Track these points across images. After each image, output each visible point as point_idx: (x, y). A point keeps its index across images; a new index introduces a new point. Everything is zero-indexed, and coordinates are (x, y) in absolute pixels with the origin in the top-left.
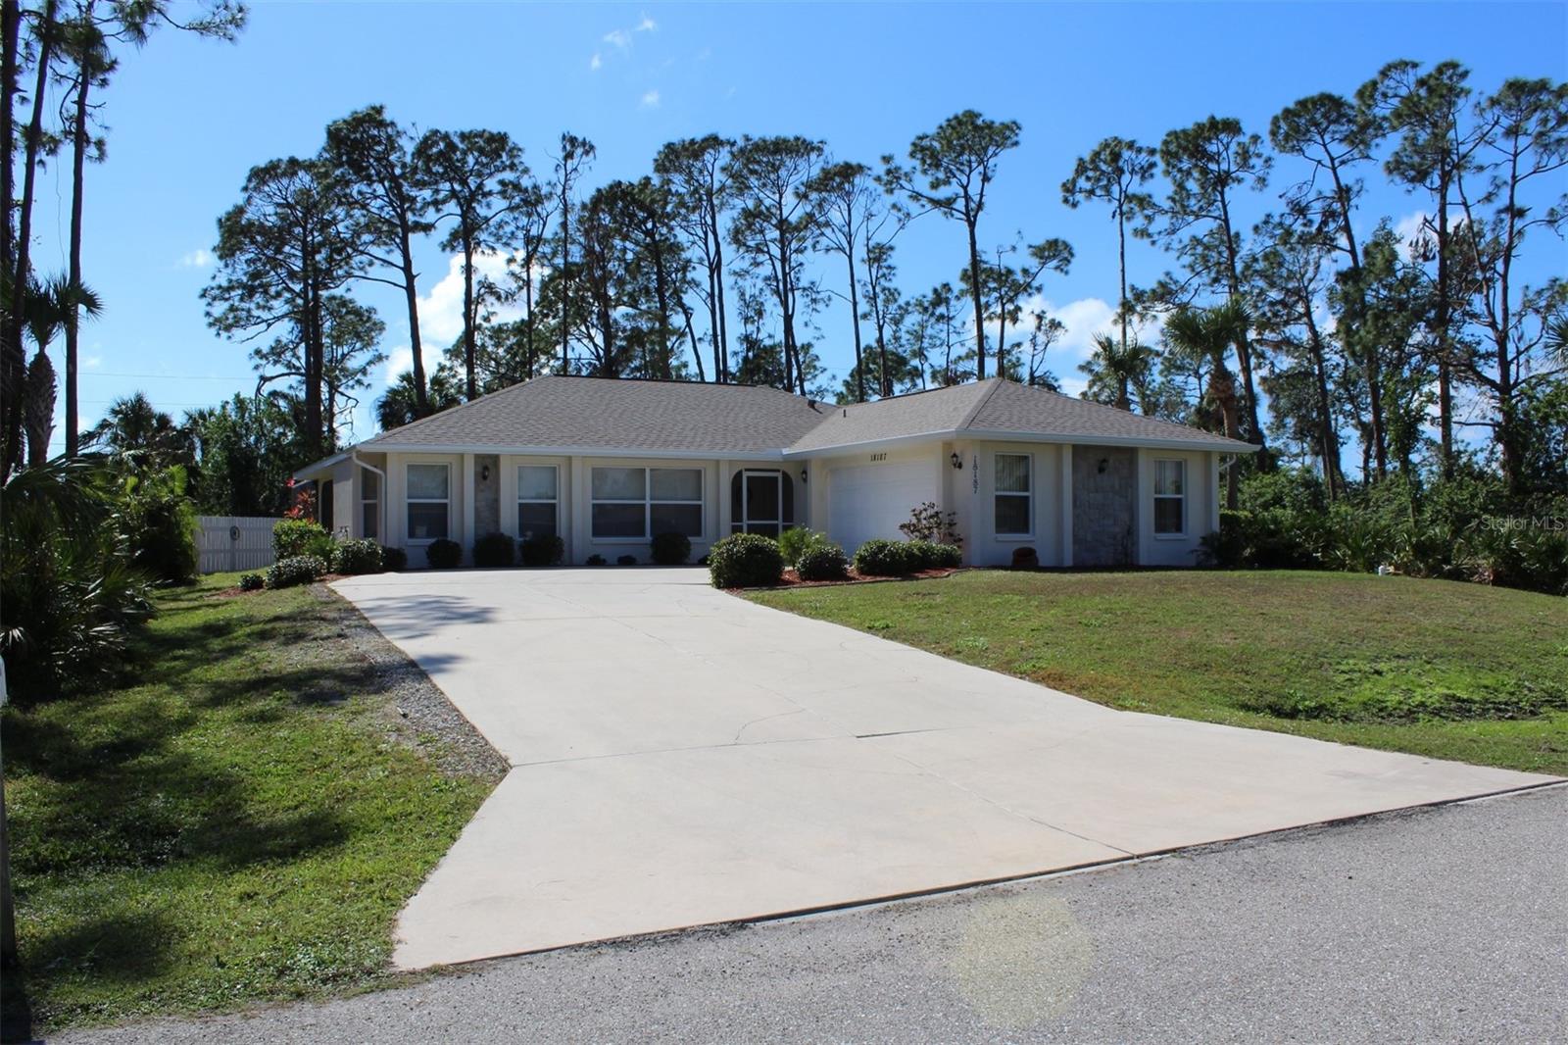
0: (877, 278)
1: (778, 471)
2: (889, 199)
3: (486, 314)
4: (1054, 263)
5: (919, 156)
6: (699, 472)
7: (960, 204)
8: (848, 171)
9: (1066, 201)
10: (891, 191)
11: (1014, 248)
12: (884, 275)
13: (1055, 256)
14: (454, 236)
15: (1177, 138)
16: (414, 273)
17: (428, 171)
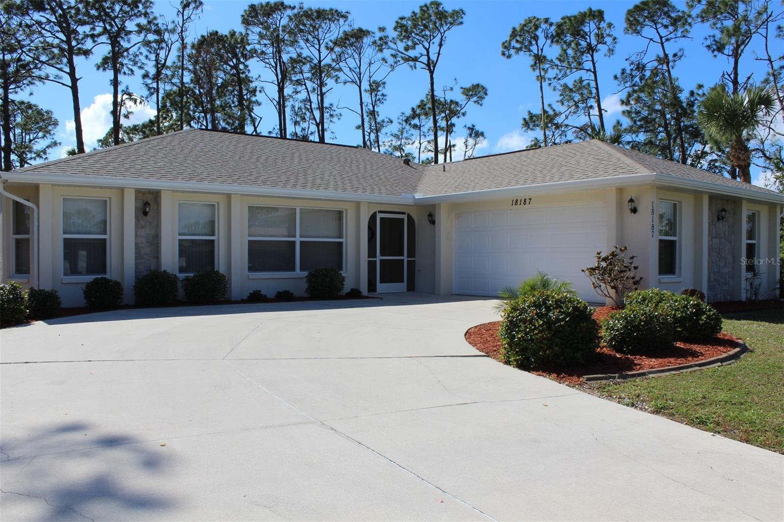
0: (375, 101)
1: (403, 213)
2: (380, 55)
3: (126, 113)
4: (475, 99)
5: (399, 30)
6: (340, 213)
7: (424, 59)
8: (360, 34)
9: (503, 54)
10: (381, 50)
11: (452, 89)
12: (379, 100)
13: (476, 95)
14: (105, 60)
15: (570, 20)
16: (77, 77)
17: (87, 14)
